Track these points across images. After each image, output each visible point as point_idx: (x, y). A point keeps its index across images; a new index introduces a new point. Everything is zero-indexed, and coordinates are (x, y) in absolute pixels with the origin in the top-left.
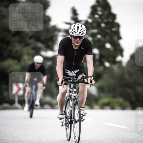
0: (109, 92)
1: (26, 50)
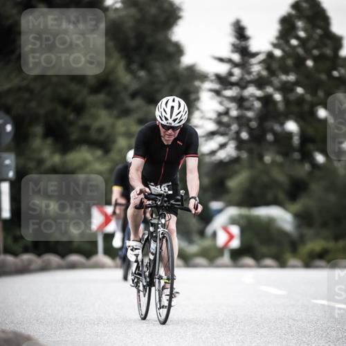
1: (121, 125)
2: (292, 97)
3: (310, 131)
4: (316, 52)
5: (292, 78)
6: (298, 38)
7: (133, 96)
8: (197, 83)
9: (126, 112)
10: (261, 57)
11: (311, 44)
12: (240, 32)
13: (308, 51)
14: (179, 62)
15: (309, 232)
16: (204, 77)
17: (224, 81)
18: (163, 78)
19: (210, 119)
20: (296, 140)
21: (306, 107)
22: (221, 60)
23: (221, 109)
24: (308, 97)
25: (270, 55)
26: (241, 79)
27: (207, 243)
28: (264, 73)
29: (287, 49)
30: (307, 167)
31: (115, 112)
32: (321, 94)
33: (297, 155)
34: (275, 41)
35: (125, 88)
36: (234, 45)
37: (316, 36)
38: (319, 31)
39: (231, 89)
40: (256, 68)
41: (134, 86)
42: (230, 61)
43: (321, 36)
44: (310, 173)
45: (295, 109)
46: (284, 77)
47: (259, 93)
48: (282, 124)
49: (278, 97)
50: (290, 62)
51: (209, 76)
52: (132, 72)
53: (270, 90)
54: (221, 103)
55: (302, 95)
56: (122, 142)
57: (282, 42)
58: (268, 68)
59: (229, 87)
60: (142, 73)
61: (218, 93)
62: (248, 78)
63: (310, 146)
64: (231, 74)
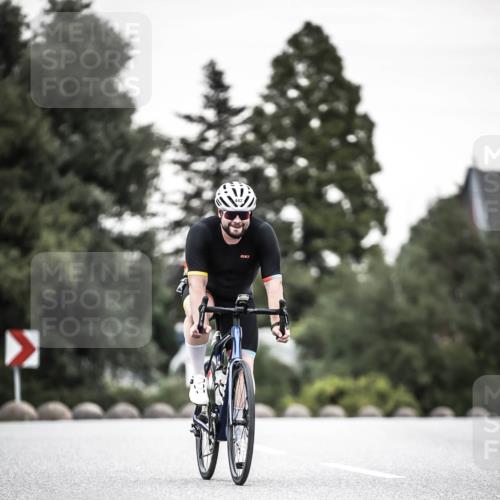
0: (339, 354)
1: (46, 213)
2: (291, 171)
3: (317, 221)
4: (323, 108)
5: (290, 144)
6: (297, 87)
7: (63, 171)
8: (155, 152)
9: (53, 194)
10: (246, 114)
11: (317, 96)
12: (216, 79)
13: (312, 106)
14: (129, 122)
15: (317, 365)
16: (165, 144)
17: (193, 149)
18: (107, 144)
19: (175, 204)
20: (297, 234)
21: (311, 186)
22: (189, 118)
23: (190, 189)
24: (313, 172)
25: (259, 112)
26: (218, 145)
27: (172, 382)
28: (251, 137)
29: (283, 102)
30: (314, 272)
31: (38, 195)
32: (331, 167)
33: (299, 256)
34: (266, 92)
35: (52, 159)
36: (207, 97)
37: (323, 85)
38: (328, 78)
39: (204, 160)
40: (240, 130)
41: (65, 156)
42: (201, 120)
43: (330, 85)
44: (318, 280)
45: (295, 188)
46: (279, 144)
47: (244, 166)
48: (278, 211)
49: (271, 171)
50: (287, 122)
51: (173, 142)
52: (62, 137)
53: (259, 161)
54: (189, 180)
55: (306, 169)
56: (48, 237)
57: (275, 92)
58: (256, 130)
59: (202, 158)
60: (76, 138)
61: (185, 166)
62: (228, 144)
63: (318, 243)
64: (203, 139)
